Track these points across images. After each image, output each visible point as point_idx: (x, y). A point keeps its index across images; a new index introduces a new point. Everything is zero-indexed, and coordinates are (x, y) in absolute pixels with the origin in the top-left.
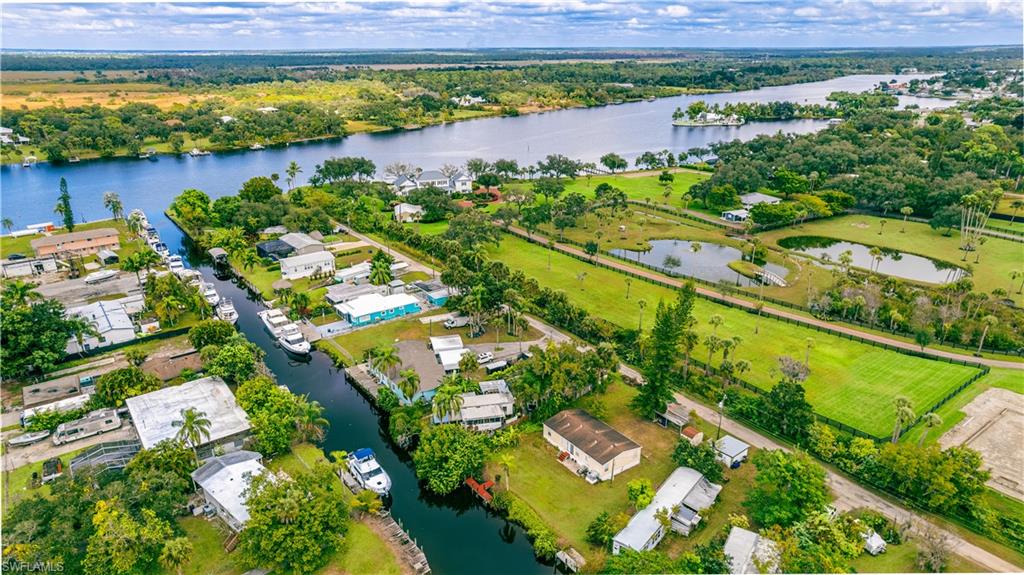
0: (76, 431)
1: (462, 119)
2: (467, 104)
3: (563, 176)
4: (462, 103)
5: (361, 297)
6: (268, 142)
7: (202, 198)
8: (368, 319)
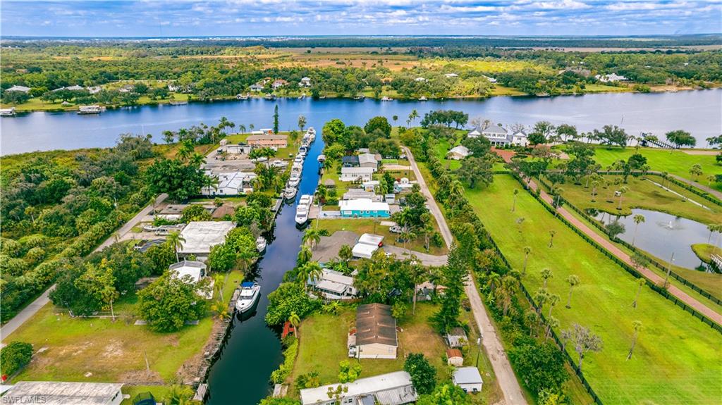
0: (164, 230)
1: (592, 92)
2: (606, 81)
3: (614, 144)
4: (602, 80)
5: (359, 199)
6: (433, 96)
7: (340, 125)
8: (351, 213)
